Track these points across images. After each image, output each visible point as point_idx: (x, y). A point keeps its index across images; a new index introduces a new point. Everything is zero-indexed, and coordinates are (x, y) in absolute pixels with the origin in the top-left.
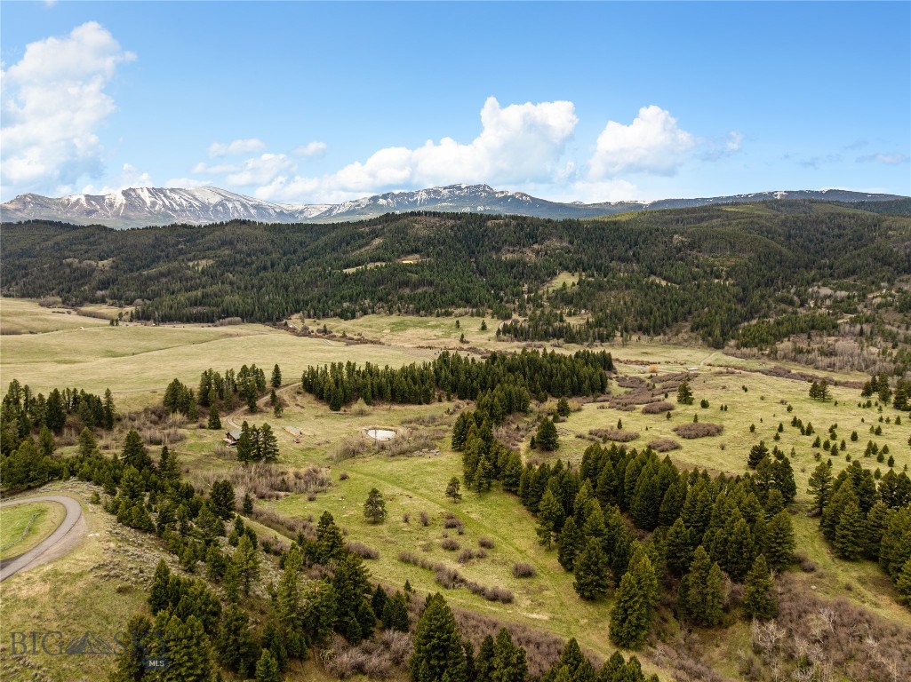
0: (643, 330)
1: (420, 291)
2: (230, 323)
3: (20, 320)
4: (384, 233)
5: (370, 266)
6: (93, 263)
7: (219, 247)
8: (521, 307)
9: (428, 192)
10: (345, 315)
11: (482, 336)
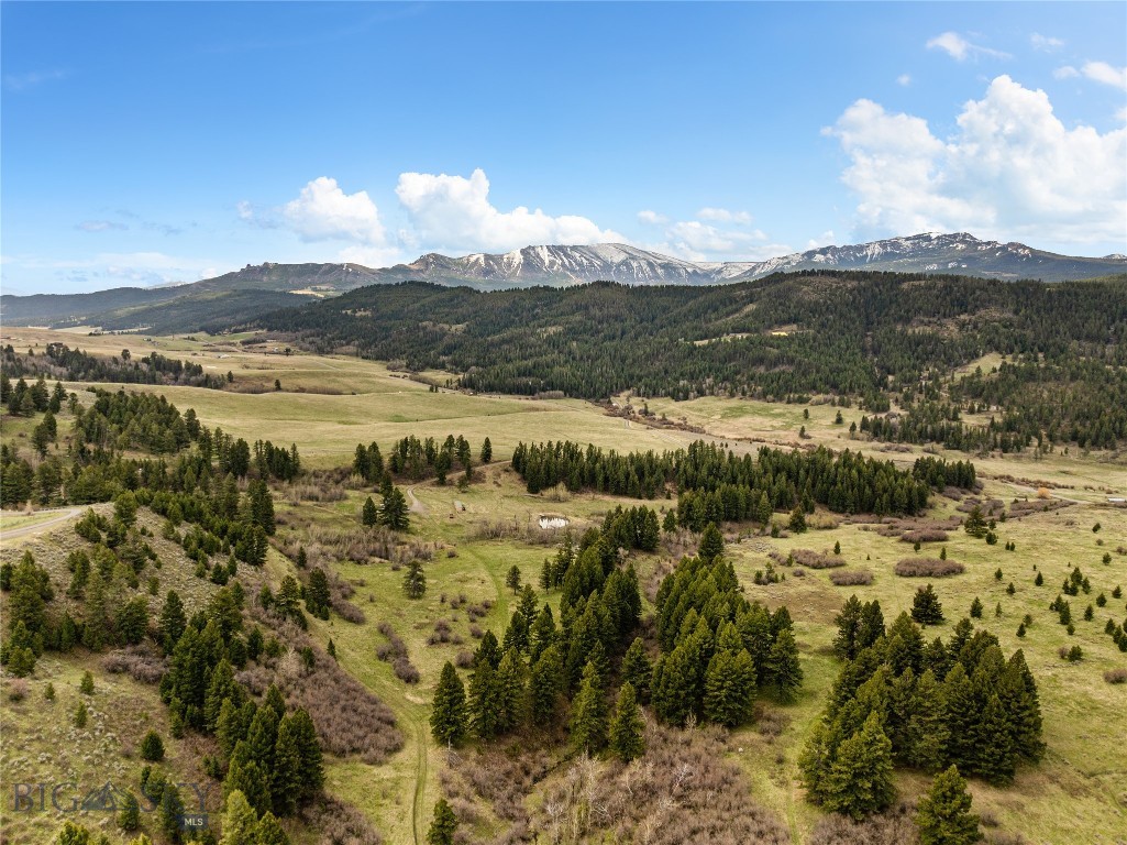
0: (1077, 439)
1: (777, 370)
2: (551, 397)
3: (350, 382)
4: (760, 298)
5: (728, 339)
6: (446, 327)
7: (573, 313)
8: (908, 398)
9: (883, 244)
10: (679, 395)
11: (832, 432)
